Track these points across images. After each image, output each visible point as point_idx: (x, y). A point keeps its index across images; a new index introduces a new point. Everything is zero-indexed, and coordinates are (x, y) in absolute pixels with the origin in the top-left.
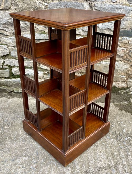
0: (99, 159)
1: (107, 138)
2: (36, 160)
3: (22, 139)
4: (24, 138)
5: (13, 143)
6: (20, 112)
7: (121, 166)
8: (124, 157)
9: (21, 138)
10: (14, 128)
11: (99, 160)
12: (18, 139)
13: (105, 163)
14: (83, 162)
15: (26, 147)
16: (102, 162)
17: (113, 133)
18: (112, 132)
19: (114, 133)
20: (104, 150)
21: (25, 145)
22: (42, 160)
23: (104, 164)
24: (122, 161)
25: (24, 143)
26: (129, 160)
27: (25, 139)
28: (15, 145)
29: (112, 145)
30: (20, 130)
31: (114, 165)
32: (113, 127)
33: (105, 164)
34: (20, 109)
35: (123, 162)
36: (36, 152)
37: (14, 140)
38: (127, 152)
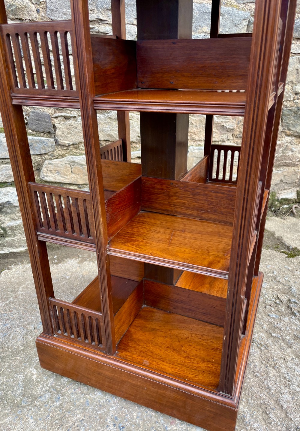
0: (294, 380)
1: (273, 318)
3: (48, 395)
4: (53, 387)
5: (22, 419)
6: (11, 311)
9: (45, 392)
10: (9, 366)
12: (34, 398)
14: (263, 406)
15: (74, 419)
17: (275, 303)
18: (271, 300)
19: (278, 301)
20: (289, 350)
21: (69, 410)
25: (60, 405)
27: (58, 392)
28: (31, 421)
29: (295, 333)
30: (30, 365)
32: (266, 288)
34: (6, 301)
36: (115, 425)
37: (25, 407)
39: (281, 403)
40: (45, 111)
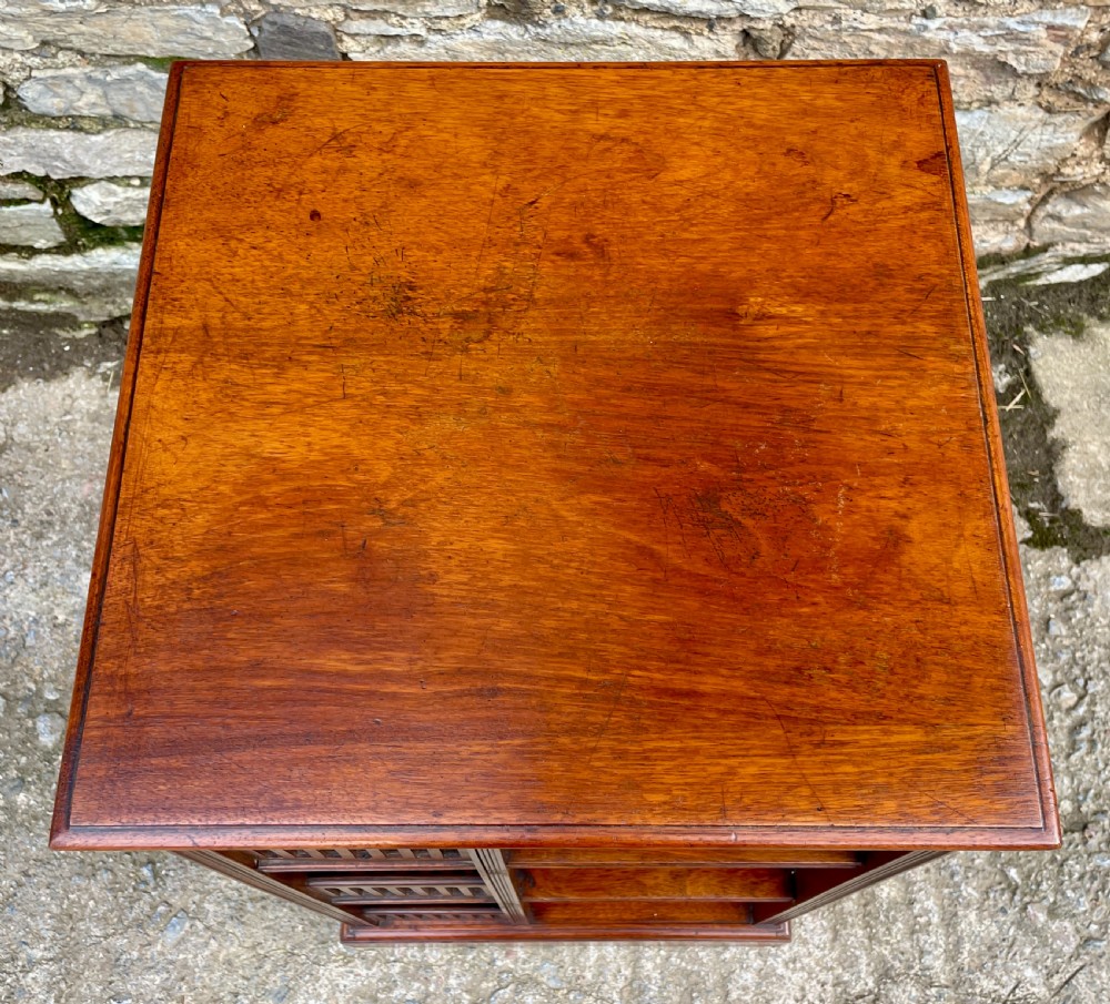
2: (416, 985)
7: (909, 988)
8: (935, 920)
11: (786, 956)
13: (822, 977)
16: (803, 969)
22: (453, 982)
23: (814, 982)
24: (922, 953)
26: (958, 943)
31: (871, 985)
33: (819, 987)
35: (927, 960)
38: (956, 879)
39: (730, 986)
40: (314, 15)
